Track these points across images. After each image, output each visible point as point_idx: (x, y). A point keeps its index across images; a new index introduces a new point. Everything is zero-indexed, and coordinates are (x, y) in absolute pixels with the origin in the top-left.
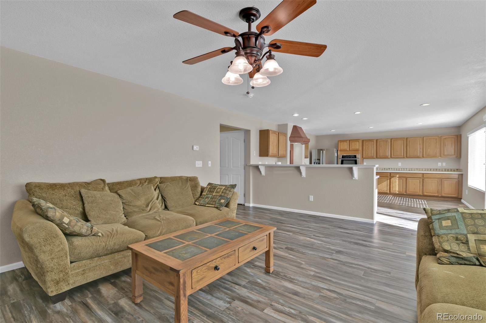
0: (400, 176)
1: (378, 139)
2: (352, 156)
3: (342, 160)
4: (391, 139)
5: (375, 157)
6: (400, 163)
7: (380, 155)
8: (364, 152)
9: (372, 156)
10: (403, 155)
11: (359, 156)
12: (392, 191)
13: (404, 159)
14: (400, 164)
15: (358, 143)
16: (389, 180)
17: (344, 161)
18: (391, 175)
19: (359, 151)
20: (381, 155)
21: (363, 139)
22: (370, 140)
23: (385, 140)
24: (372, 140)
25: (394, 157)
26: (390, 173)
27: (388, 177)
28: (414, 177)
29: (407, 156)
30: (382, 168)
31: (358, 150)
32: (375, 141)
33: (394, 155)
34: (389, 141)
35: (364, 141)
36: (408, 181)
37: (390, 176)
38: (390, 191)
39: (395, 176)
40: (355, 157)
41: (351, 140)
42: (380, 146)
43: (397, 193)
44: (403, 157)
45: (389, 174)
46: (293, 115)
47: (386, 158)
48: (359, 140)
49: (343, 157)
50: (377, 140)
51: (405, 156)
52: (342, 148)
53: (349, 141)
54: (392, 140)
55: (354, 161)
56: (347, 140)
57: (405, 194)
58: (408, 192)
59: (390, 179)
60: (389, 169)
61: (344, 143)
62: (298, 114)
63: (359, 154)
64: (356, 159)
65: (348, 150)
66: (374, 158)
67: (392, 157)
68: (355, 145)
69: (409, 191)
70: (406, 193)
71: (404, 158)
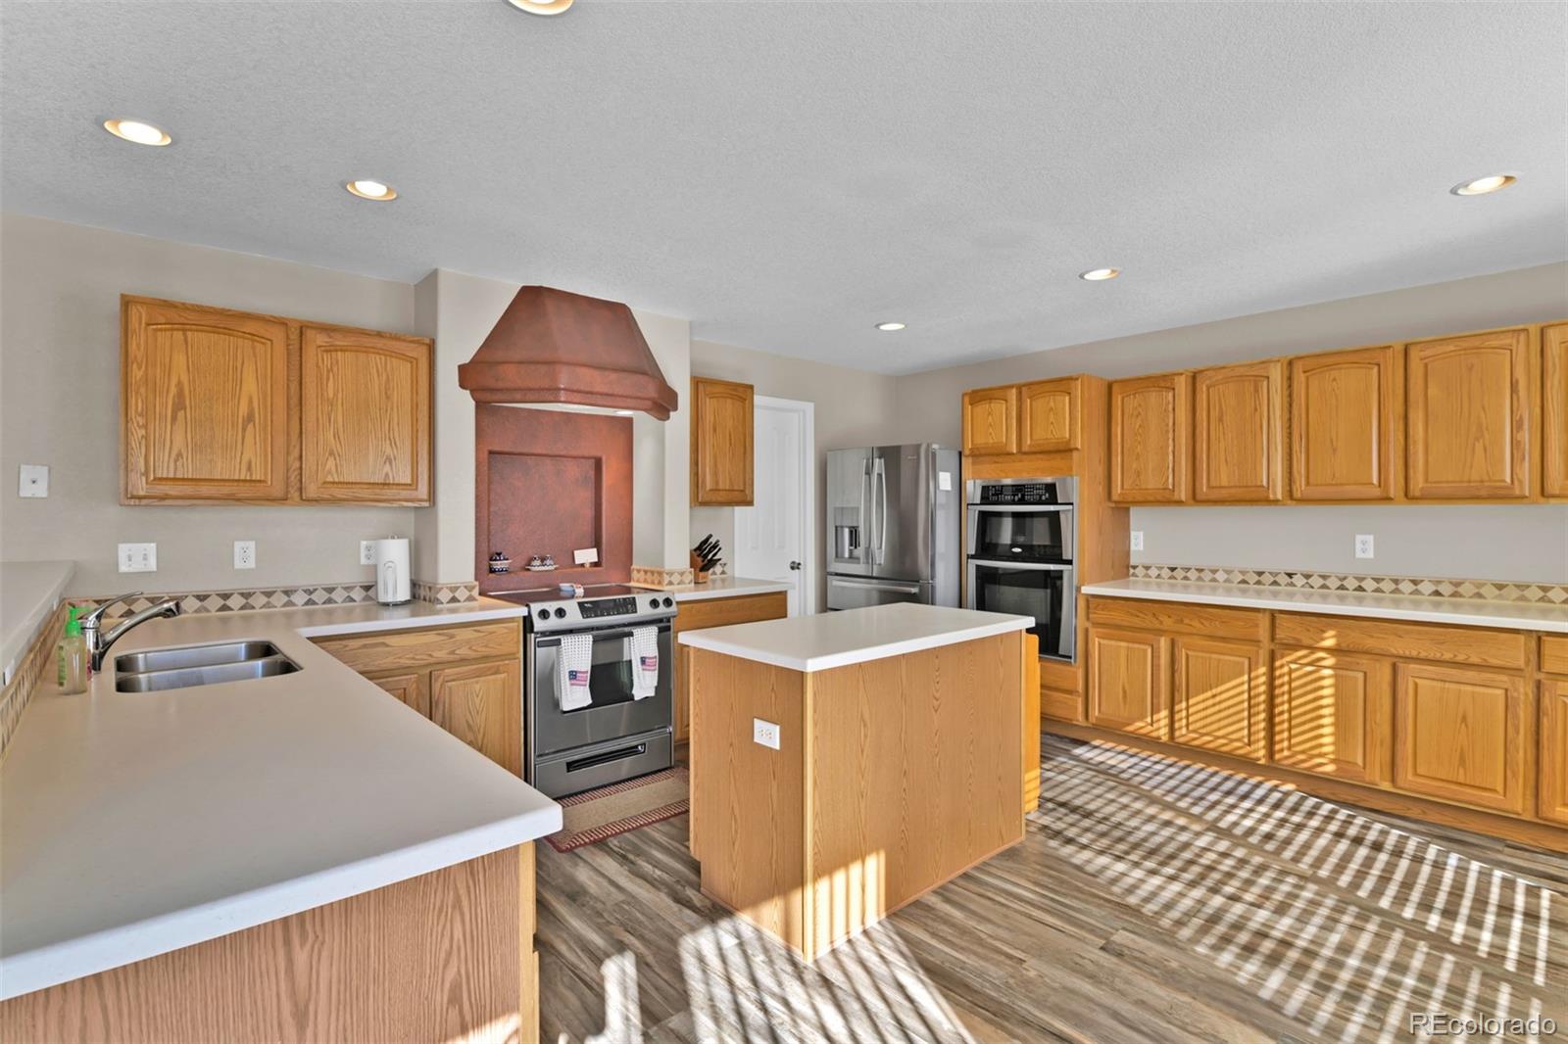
0: (1344, 646)
1: (1201, 371)
2: (1033, 487)
3: (979, 516)
4: (1290, 363)
5: (1183, 494)
6: (1370, 538)
7: (1215, 482)
8: (1117, 460)
9: (1168, 491)
10: (1375, 481)
12: (1282, 754)
13: (1394, 509)
14: (1365, 547)
15: (1078, 399)
16: (1263, 670)
17: (991, 523)
18: (1280, 634)
19: (1075, 454)
20: (1225, 483)
21: (1111, 377)
22: (1148, 378)
23: (1249, 377)
24: (1162, 377)
25: (1317, 493)
26: (1273, 614)
27: (1257, 642)
28: (1461, 658)
29: (1407, 484)
30: (1243, 573)
31: (1071, 450)
32: (1182, 385)
33: (1311, 481)
34: (1276, 374)
35: (1116, 388)
36: (1406, 686)
37: (1273, 638)
38: (1271, 753)
39: (1306, 641)
40: (1051, 493)
41: (1030, 385)
42: (1214, 414)
43: (1330, 768)
44: (1377, 492)
45: (1264, 622)
47: (1257, 498)
48: (1071, 379)
49: (986, 495)
50: (1195, 378)
51: (1395, 488)
52: (980, 441)
53: (1019, 388)
54: (1298, 368)
55: (1043, 522)
56: (1011, 387)
57: (1386, 786)
58: (1410, 777)
59: (1272, 658)
60: (1290, 575)
61: (994, 406)
63: (1072, 476)
64: (1052, 508)
65: (1014, 448)
66: (1183, 503)
67: (1297, 494)
68: (1053, 418)
69: (1416, 774)
70: (1393, 781)
71: (1386, 499)
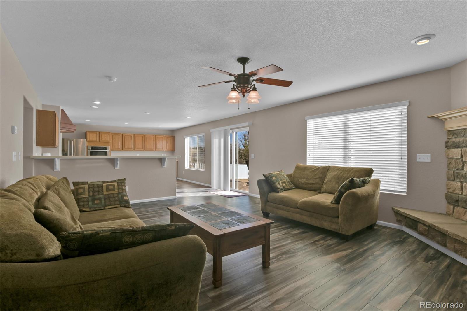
2: (102, 147)
3: (91, 151)
6: (139, 154)
7: (125, 148)
8: (113, 144)
9: (119, 148)
10: (142, 148)
11: (109, 148)
13: (143, 151)
15: (108, 135)
17: (93, 152)
19: (109, 143)
20: (127, 148)
22: (116, 133)
23: (129, 135)
24: (118, 134)
25: (136, 149)
29: (145, 149)
32: (121, 135)
34: (133, 136)
35: (113, 134)
40: (105, 148)
41: (101, 132)
42: (125, 140)
46: (94, 102)
47: (130, 150)
48: (109, 132)
49: (93, 148)
50: (123, 134)
52: (91, 139)
53: (99, 132)
54: (135, 135)
55: (104, 153)
56: (97, 132)
61: (94, 134)
62: (100, 102)
63: (109, 146)
64: (106, 150)
65: (98, 141)
66: (121, 150)
68: (106, 137)
